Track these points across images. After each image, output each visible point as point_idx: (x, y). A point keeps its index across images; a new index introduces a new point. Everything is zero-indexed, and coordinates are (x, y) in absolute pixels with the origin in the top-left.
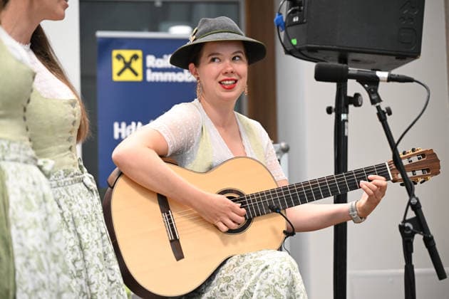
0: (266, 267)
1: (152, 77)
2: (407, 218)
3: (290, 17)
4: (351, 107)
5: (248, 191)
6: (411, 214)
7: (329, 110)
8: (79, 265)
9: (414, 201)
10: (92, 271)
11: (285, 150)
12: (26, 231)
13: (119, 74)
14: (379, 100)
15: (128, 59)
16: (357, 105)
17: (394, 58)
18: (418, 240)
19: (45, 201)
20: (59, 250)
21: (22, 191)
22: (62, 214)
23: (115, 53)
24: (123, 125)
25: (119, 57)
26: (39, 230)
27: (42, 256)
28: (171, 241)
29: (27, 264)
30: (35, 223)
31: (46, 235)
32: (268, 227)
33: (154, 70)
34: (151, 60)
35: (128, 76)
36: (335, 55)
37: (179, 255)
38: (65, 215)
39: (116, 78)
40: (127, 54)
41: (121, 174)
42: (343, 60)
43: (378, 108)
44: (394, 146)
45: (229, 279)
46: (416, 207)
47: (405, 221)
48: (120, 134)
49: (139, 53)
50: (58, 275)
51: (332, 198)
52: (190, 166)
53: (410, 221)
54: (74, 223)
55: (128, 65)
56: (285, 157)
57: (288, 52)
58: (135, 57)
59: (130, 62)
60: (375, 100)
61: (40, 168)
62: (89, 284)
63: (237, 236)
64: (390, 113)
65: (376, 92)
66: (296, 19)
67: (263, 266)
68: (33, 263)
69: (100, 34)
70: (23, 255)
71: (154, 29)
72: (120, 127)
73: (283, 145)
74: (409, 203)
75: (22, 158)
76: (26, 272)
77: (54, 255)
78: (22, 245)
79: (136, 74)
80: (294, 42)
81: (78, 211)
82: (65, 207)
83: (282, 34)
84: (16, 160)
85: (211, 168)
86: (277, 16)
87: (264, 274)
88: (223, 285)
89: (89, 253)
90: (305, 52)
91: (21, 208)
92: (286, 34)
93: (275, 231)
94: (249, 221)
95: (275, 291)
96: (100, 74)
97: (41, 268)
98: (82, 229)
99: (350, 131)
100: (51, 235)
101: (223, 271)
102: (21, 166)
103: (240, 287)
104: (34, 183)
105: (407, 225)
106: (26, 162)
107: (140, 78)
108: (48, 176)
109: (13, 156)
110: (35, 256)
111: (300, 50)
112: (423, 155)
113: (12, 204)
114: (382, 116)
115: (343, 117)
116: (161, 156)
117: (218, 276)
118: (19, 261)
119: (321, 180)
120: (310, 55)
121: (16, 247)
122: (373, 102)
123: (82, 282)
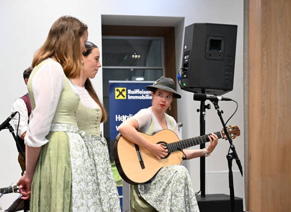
0: (177, 172)
1: (130, 97)
2: (230, 153)
3: (183, 75)
4: (206, 109)
5: (168, 142)
6: (231, 151)
7: (198, 111)
8: (94, 172)
9: (232, 146)
10: (98, 174)
11: (181, 126)
12: (76, 159)
13: (118, 97)
14: (218, 108)
15: (121, 91)
16: (209, 108)
17: (222, 91)
18: (234, 161)
19: (83, 148)
20: (87, 166)
21: (75, 143)
22: (88, 152)
23: (116, 89)
24: (119, 116)
25: (118, 90)
26: (81, 159)
27: (82, 169)
28: (140, 162)
29: (76, 171)
30: (79, 156)
31: (83, 160)
32: (176, 156)
33: (131, 95)
34: (130, 91)
35: (121, 97)
36: (200, 90)
37: (143, 167)
38: (90, 152)
39: (116, 98)
40: (121, 89)
41: (121, 135)
42: (203, 92)
43: (218, 111)
44: (224, 125)
45: (162, 176)
46: (233, 149)
47: (229, 154)
48: (118, 119)
49: (125, 89)
50: (87, 176)
51: (199, 145)
52: (146, 133)
53: (231, 154)
54: (93, 155)
55: (121, 93)
56: (181, 128)
57: (182, 89)
58: (124, 90)
59: (122, 92)
60: (217, 107)
61: (80, 134)
62: (98, 179)
63: (165, 160)
64: (223, 113)
65: (217, 104)
66: (185, 76)
67: (175, 171)
68: (79, 171)
69: (110, 82)
70: (75, 168)
71: (130, 80)
72: (118, 117)
73: (180, 123)
74: (230, 147)
75: (75, 131)
76: (76, 174)
77: (86, 168)
78: (75, 164)
79: (124, 97)
80: (184, 85)
81: (95, 151)
82: (90, 149)
83: (180, 82)
84: (72, 132)
85: (154, 133)
86: (177, 75)
87: (175, 174)
88: (159, 178)
89: (98, 167)
90: (189, 88)
91: (75, 150)
92: (181, 81)
93: (179, 158)
94: (169, 154)
95: (180, 181)
96: (110, 96)
97: (81, 173)
98: (96, 157)
99: (206, 119)
100: (84, 161)
101: (159, 173)
102: (74, 134)
103: (166, 179)
104: (79, 141)
105: (230, 155)
106: (76, 133)
107: (125, 98)
108: (83, 138)
109: (72, 130)
110: (80, 168)
111: (186, 88)
112: (234, 128)
113: (71, 149)
114: (220, 114)
115: (203, 113)
116: (136, 129)
117: (158, 175)
118: (73, 171)
119: (193, 139)
120: (191, 89)
121: (72, 165)
122: (216, 108)
123: (95, 178)
